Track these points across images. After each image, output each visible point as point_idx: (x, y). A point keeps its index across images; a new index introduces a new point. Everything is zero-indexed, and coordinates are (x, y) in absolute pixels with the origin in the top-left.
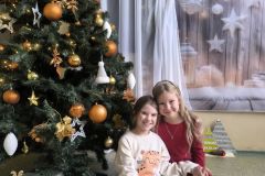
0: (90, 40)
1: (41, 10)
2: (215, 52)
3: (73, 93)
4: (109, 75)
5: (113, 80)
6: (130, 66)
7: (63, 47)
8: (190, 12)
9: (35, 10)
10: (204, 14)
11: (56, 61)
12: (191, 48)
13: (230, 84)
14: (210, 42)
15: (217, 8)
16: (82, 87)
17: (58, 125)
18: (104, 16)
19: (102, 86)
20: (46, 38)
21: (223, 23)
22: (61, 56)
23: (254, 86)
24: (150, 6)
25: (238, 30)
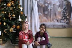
0: (17, 11)
1: (6, 5)
2: (46, 14)
3: (13, 23)
4: (21, 19)
5: (22, 20)
6: (26, 17)
7: (11, 13)
8: (41, 5)
9: (5, 5)
10: (44, 6)
11: (10, 16)
12: (41, 13)
13: (49, 22)
14: (45, 12)
15: (46, 5)
16: (15, 21)
17: (10, 29)
18: (20, 6)
19: (20, 21)
20: (7, 11)
21: (48, 8)
22: (11, 15)
23: (54, 22)
24: (32, 4)
25: (51, 10)
